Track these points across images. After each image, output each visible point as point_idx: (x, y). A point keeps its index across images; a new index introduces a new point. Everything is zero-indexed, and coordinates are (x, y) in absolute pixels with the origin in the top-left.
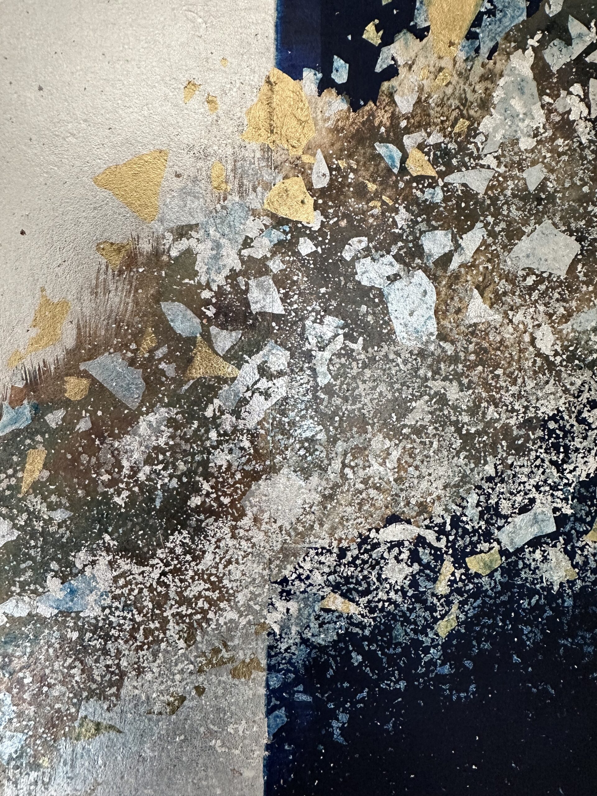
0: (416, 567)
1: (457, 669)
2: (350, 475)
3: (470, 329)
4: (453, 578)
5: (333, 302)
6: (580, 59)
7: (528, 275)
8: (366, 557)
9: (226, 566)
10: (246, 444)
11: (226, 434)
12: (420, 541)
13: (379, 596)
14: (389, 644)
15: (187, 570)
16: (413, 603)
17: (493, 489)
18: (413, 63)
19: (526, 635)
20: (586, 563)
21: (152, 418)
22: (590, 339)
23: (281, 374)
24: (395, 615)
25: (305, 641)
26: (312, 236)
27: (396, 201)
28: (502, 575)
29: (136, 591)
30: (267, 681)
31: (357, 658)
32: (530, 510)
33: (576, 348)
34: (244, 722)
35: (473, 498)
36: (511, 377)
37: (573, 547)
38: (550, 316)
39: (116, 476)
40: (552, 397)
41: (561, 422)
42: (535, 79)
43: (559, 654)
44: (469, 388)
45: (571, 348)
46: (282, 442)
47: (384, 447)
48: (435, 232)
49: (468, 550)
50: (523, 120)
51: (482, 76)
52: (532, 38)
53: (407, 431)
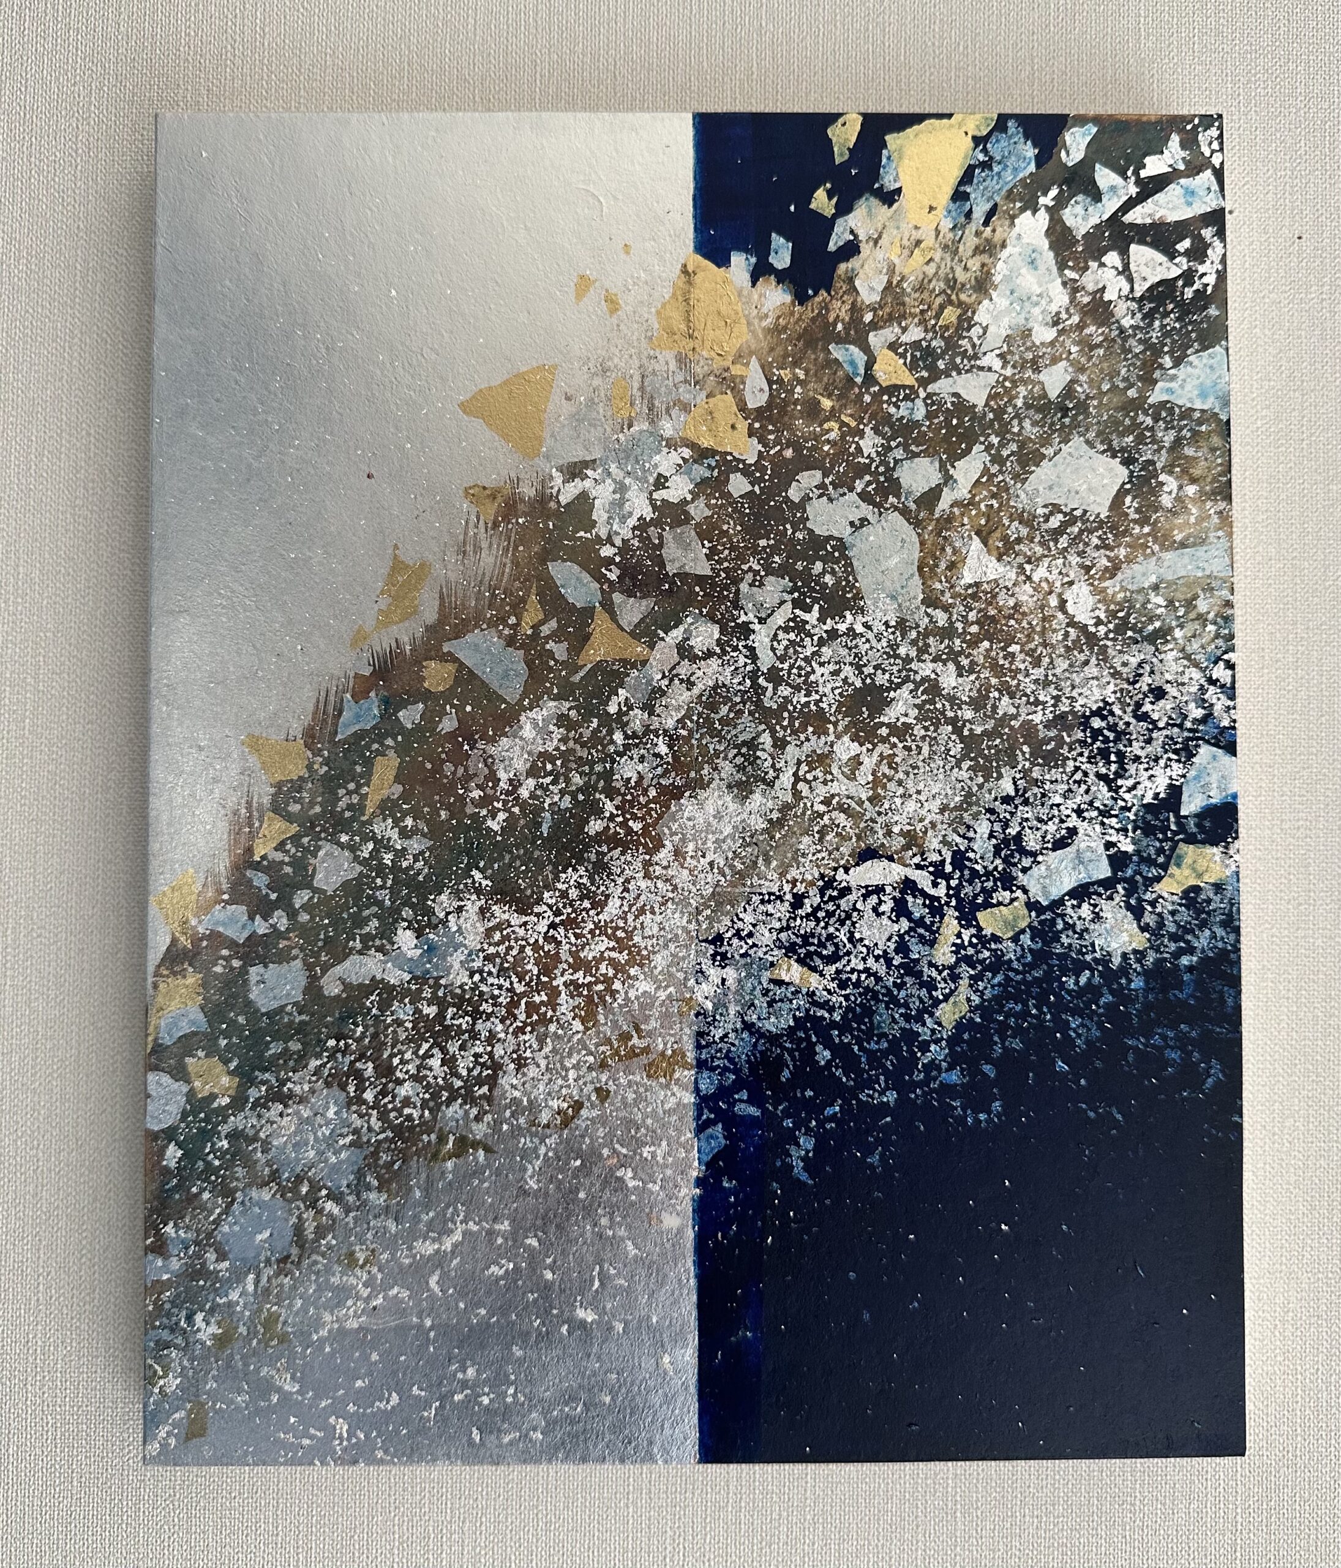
0: (904, 923)
1: (972, 1076)
2: (806, 792)
3: (970, 591)
4: (959, 941)
5: (777, 559)
6: (1114, 218)
7: (1051, 513)
8: (831, 907)
9: (637, 917)
10: (663, 749)
11: (635, 735)
12: (908, 885)
13: (852, 965)
14: (869, 1035)
15: (583, 921)
16: (902, 977)
17: (1012, 814)
18: (880, 237)
19: (1075, 1031)
20: (1161, 924)
21: (538, 715)
22: (1148, 601)
23: (709, 654)
24: (876, 993)
25: (748, 1026)
26: (746, 472)
27: (860, 420)
28: (1032, 940)
29: (514, 952)
30: (696, 1082)
31: (824, 1055)
32: (1069, 845)
33: (1128, 615)
34: (664, 1143)
35: (983, 828)
36: (1031, 656)
37: (1140, 900)
38: (1088, 569)
39: (490, 792)
40: (1095, 682)
42: (1051, 248)
43: (1127, 1061)
44: (971, 671)
45: (1121, 614)
46: (711, 747)
47: (853, 753)
48: (916, 460)
49: (980, 901)
50: (1037, 304)
51: (977, 248)
52: (1045, 194)
53: (884, 731)
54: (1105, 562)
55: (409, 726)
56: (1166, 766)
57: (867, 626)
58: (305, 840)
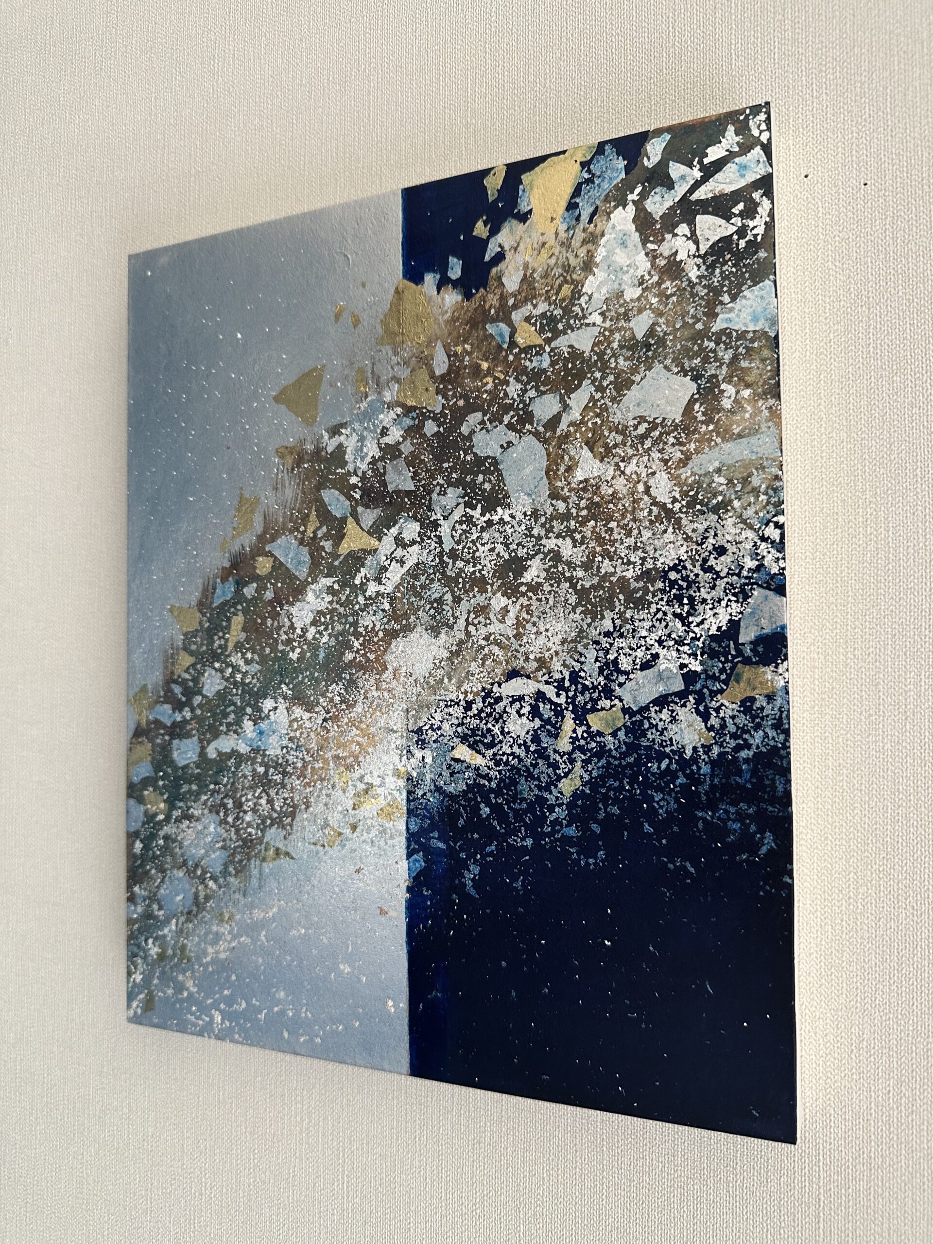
0: (537, 723)
1: (584, 832)
2: (474, 632)
3: (581, 486)
4: (574, 735)
5: (454, 475)
6: (684, 199)
7: (639, 423)
8: (490, 710)
9: (372, 715)
10: (387, 606)
11: (370, 598)
12: (540, 696)
13: (503, 750)
14: (514, 798)
15: (342, 717)
16: (536, 759)
17: (611, 644)
18: (518, 245)
19: (658, 803)
20: (723, 726)
21: (316, 587)
22: (713, 481)
23: (414, 542)
24: (519, 770)
25: (438, 789)
26: (435, 419)
27: (506, 374)
28: (626, 735)
29: (305, 736)
30: (407, 824)
31: (485, 810)
32: (653, 666)
33: (697, 493)
35: (591, 654)
36: (625, 529)
37: (707, 708)
38: (666, 462)
40: (672, 545)
41: (684, 572)
42: (637, 230)
43: (698, 828)
44: (582, 543)
45: (691, 493)
46: (415, 604)
47: (503, 605)
48: (544, 397)
49: (589, 706)
50: (627, 272)
51: (584, 240)
52: (632, 192)
53: (523, 589)
54: (679, 455)
55: (249, 597)
56: (727, 606)
57: (512, 516)
58: (199, 666)
